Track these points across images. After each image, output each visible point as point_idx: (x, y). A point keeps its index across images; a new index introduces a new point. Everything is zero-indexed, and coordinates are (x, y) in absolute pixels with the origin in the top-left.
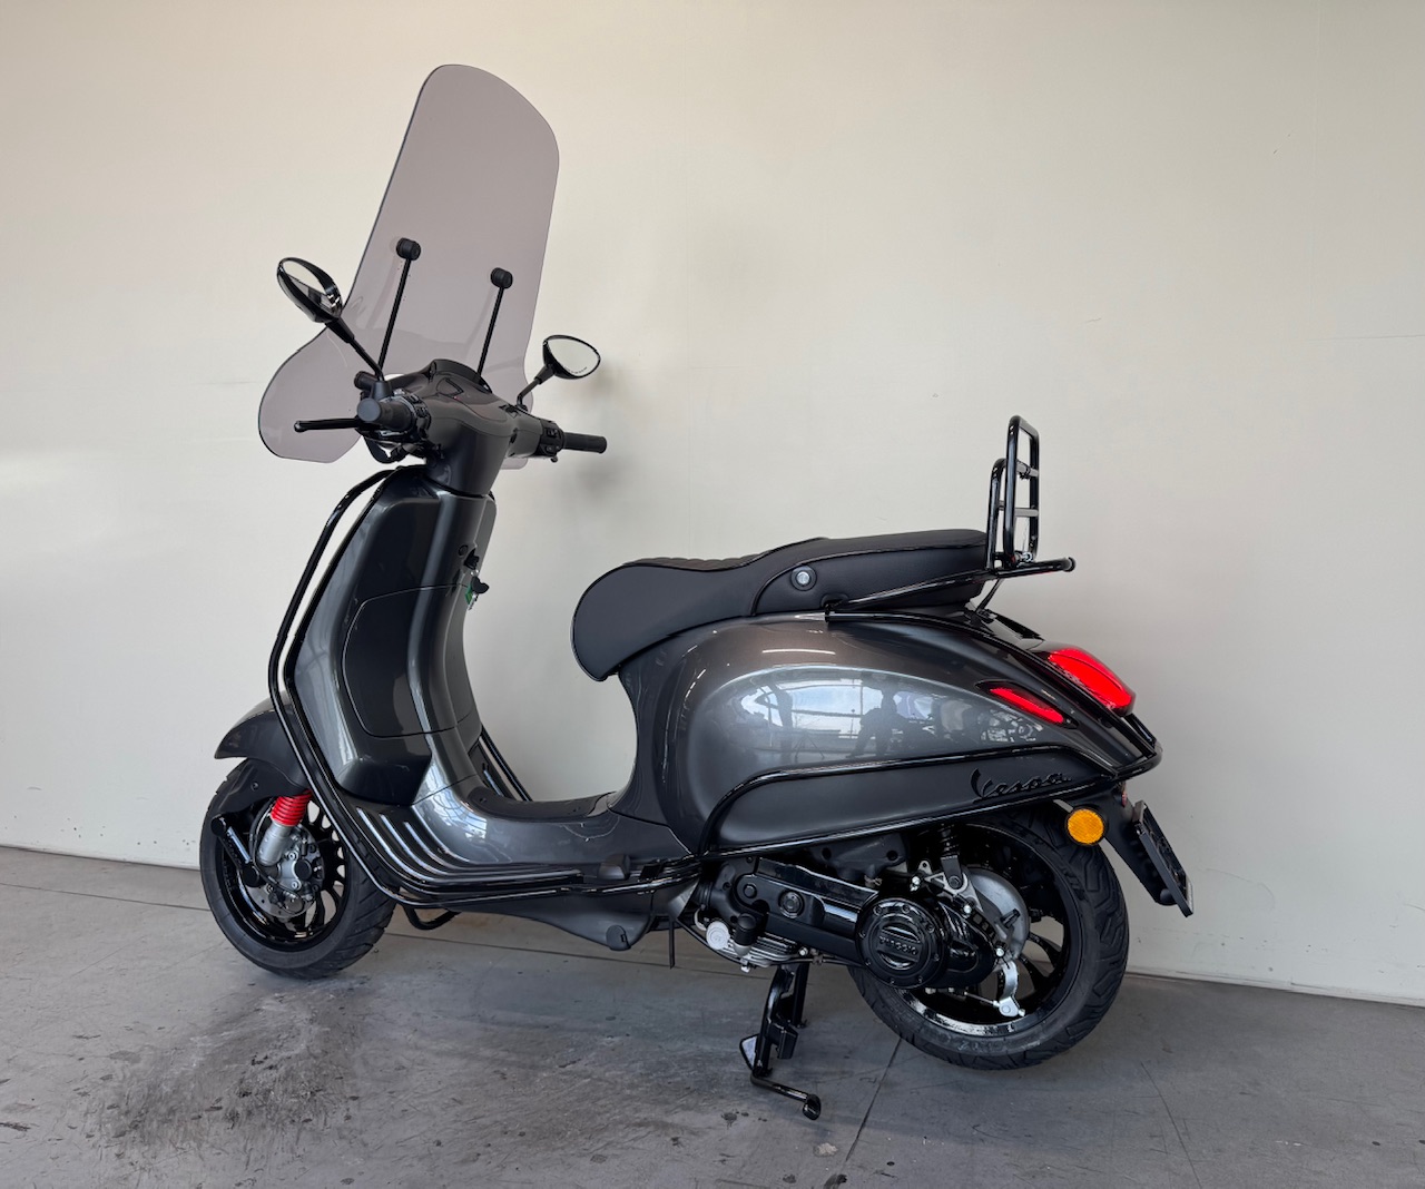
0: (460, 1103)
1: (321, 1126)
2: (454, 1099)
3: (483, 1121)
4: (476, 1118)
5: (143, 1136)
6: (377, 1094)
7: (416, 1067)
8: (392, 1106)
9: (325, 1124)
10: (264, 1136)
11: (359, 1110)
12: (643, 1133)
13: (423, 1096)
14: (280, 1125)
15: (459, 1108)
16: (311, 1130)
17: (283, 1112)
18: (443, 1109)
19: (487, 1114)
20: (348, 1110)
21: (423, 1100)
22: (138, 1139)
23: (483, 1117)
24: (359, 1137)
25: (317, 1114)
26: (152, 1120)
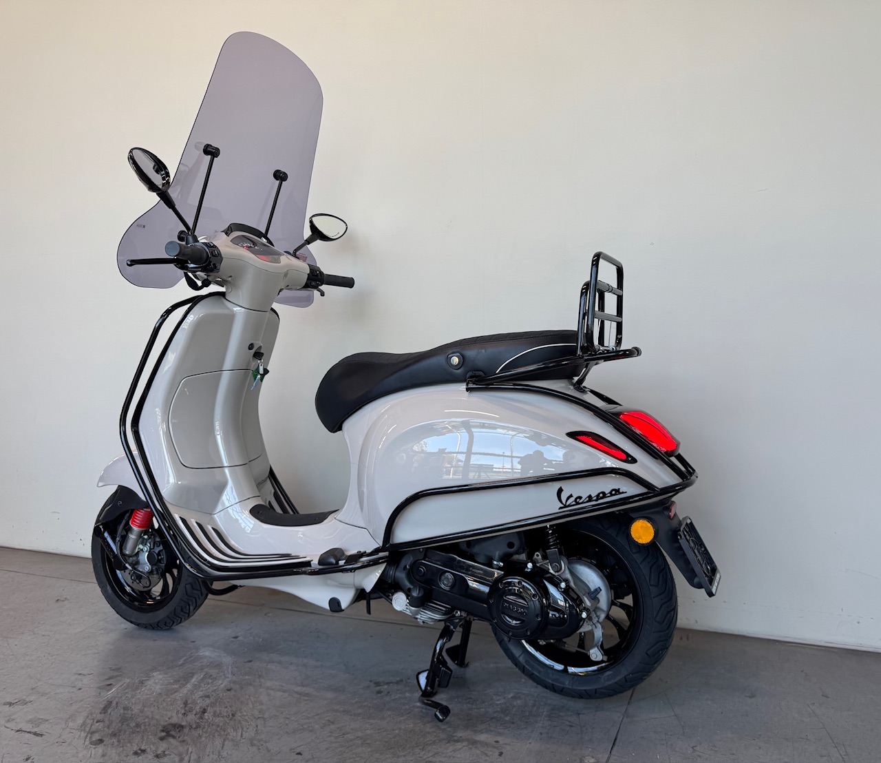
0: (333, 723)
1: (239, 738)
2: (329, 721)
3: (350, 736)
4: (344, 734)
5: (119, 741)
6: (276, 716)
7: (303, 698)
8: (287, 725)
9: (242, 736)
10: (200, 743)
11: (264, 727)
12: (460, 747)
13: (308, 718)
14: (211, 736)
15: (332, 727)
16: (232, 740)
17: (214, 727)
18: (322, 728)
19: (352, 731)
20: (257, 726)
21: (307, 721)
22: (116, 743)
23: (349, 733)
24: (264, 745)
25: (235, 730)
26: (125, 732)
